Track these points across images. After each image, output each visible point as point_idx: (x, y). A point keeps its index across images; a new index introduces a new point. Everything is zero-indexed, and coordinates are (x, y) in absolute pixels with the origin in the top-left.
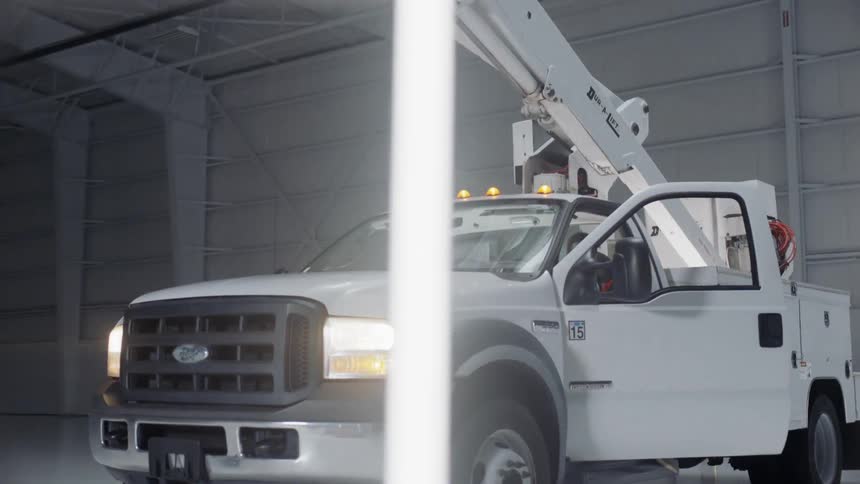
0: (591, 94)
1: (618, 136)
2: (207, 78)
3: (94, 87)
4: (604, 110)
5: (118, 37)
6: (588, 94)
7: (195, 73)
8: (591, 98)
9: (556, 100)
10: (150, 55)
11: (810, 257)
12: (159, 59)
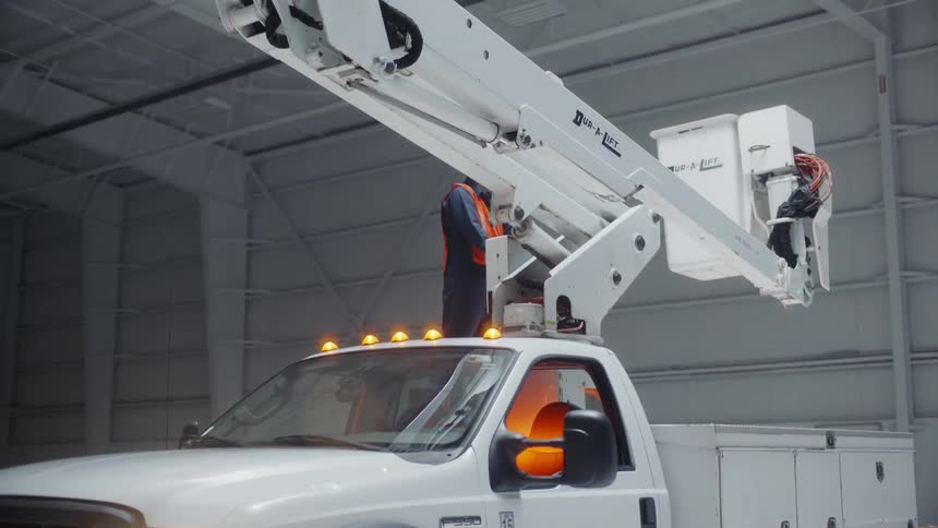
0: (579, 119)
1: (619, 155)
2: (249, 153)
3: (119, 165)
4: (598, 132)
5: (146, 109)
6: (575, 121)
7: (231, 147)
8: (579, 124)
9: (533, 146)
10: (183, 129)
11: (916, 355)
12: (192, 133)
